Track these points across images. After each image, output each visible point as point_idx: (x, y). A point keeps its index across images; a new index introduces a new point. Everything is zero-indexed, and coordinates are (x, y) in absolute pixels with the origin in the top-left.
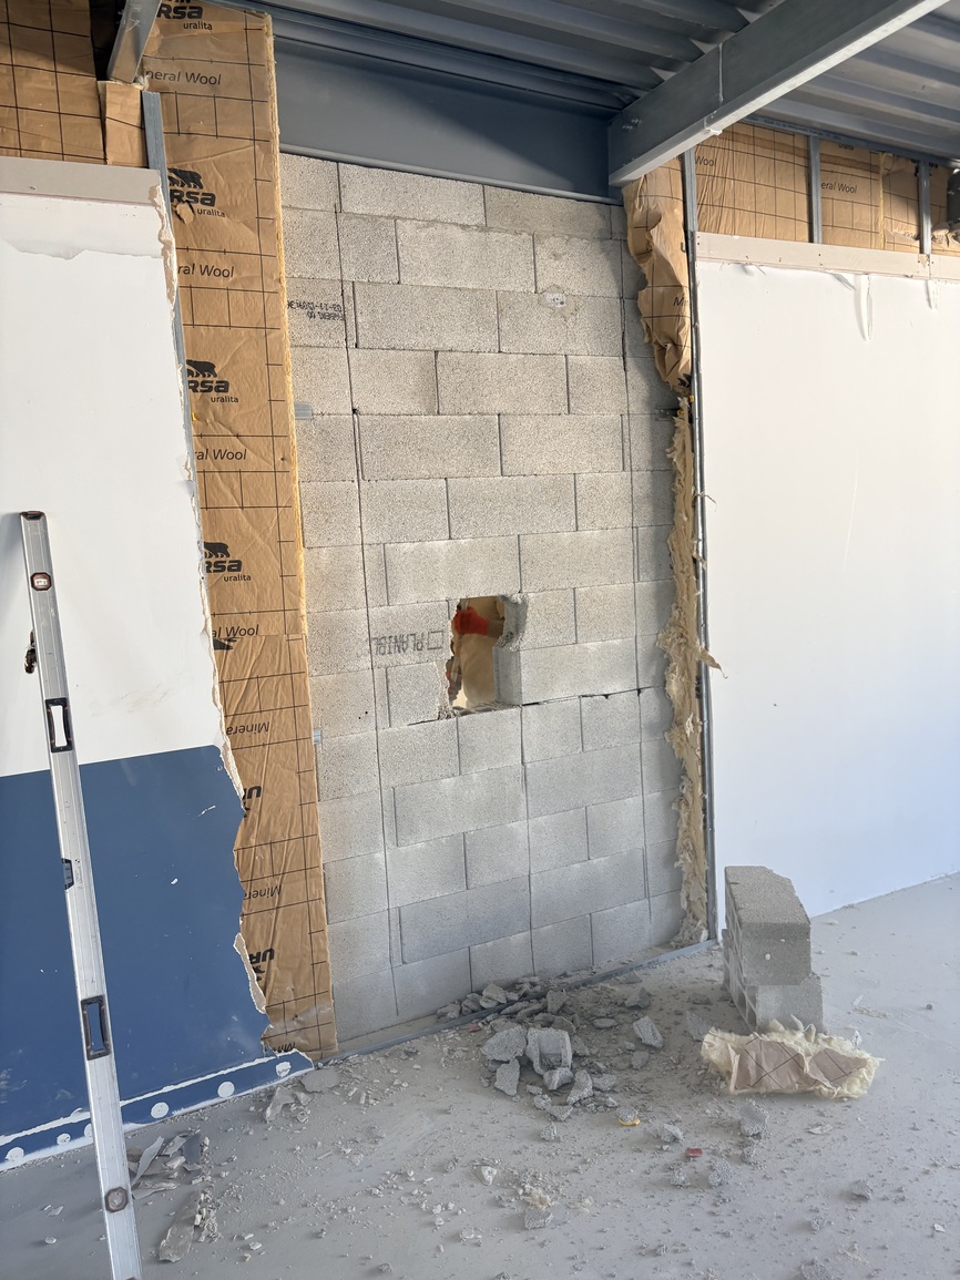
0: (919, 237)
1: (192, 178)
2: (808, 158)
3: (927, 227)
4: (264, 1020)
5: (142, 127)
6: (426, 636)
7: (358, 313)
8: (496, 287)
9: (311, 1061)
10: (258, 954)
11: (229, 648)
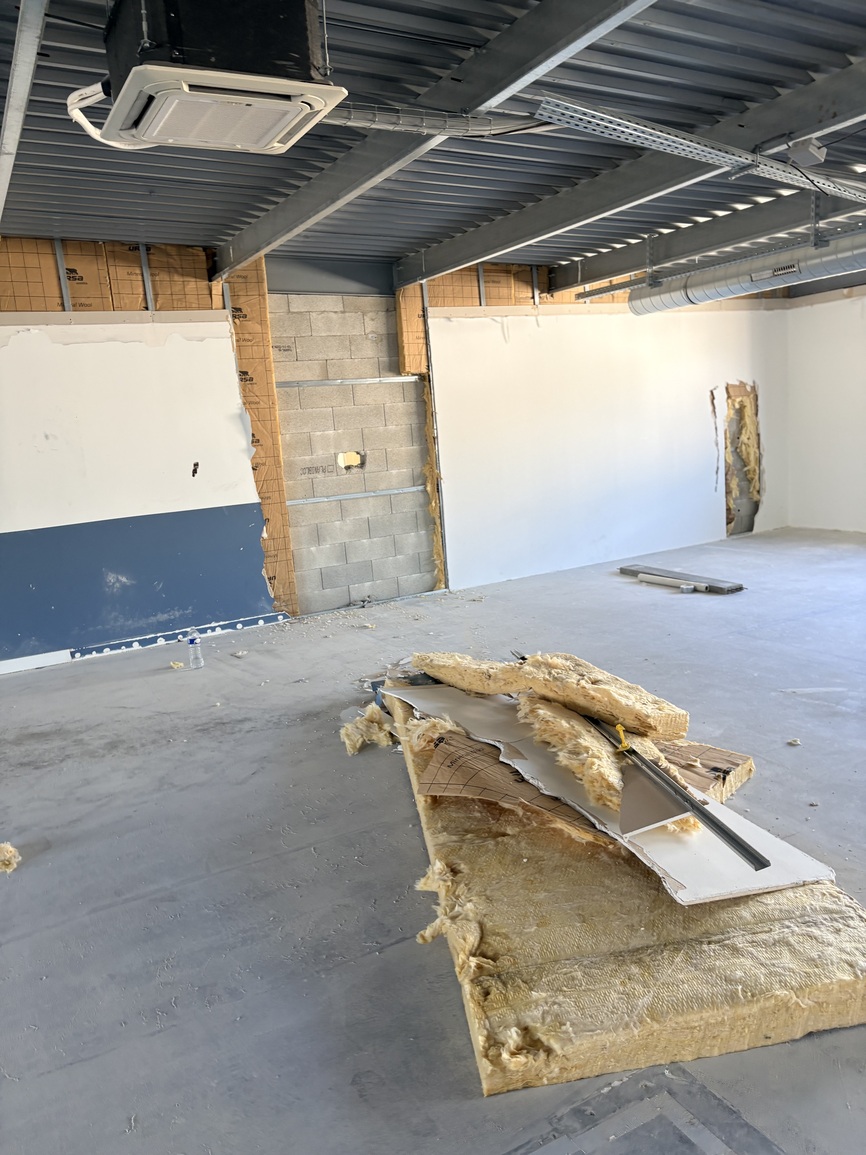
0: (533, 297)
1: (240, 310)
2: (478, 272)
3: (537, 293)
4: (274, 600)
5: (223, 295)
6: (327, 468)
7: (297, 348)
8: (349, 334)
9: (290, 616)
10: (270, 577)
11: (256, 470)
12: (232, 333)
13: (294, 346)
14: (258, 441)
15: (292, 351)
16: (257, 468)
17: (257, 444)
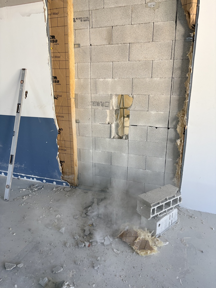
4: (61, 173)
6: (104, 103)
7: (93, 18)
8: (132, 4)
9: (70, 185)
10: (62, 161)
11: (57, 99)
12: (45, 9)
13: (91, 17)
14: (58, 82)
15: (89, 21)
16: (57, 98)
17: (58, 83)
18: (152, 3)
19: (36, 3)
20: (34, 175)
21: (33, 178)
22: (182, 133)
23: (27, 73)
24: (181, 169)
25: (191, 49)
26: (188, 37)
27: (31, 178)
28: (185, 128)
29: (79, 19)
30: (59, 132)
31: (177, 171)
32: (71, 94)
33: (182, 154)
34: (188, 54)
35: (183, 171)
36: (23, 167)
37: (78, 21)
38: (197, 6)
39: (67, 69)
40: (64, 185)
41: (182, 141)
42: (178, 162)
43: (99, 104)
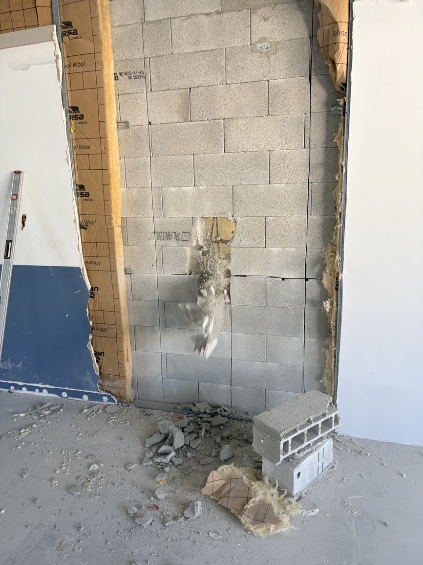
1: (69, 24)
4: (98, 378)
5: (51, 7)
6: (181, 234)
7: (152, 73)
8: (225, 46)
9: (116, 401)
10: (99, 352)
11: (86, 229)
12: (57, 57)
13: (148, 71)
14: (88, 195)
15: (145, 77)
16: (87, 227)
17: (87, 198)
18: (264, 44)
19: (40, 44)
20: (43, 384)
21: (41, 390)
22: (332, 287)
23: (25, 179)
24: (335, 358)
25: (341, 128)
26: (333, 106)
27: (37, 390)
28: (337, 278)
29: (125, 74)
30: (91, 293)
31: (327, 361)
32: (114, 219)
33: (336, 327)
34: (336, 138)
35: (338, 362)
36: (20, 368)
37: (123, 79)
38: (348, 49)
39: (104, 169)
40: (105, 401)
41: (335, 304)
42: (328, 345)
43: (171, 237)
